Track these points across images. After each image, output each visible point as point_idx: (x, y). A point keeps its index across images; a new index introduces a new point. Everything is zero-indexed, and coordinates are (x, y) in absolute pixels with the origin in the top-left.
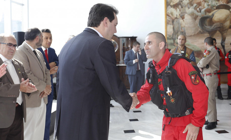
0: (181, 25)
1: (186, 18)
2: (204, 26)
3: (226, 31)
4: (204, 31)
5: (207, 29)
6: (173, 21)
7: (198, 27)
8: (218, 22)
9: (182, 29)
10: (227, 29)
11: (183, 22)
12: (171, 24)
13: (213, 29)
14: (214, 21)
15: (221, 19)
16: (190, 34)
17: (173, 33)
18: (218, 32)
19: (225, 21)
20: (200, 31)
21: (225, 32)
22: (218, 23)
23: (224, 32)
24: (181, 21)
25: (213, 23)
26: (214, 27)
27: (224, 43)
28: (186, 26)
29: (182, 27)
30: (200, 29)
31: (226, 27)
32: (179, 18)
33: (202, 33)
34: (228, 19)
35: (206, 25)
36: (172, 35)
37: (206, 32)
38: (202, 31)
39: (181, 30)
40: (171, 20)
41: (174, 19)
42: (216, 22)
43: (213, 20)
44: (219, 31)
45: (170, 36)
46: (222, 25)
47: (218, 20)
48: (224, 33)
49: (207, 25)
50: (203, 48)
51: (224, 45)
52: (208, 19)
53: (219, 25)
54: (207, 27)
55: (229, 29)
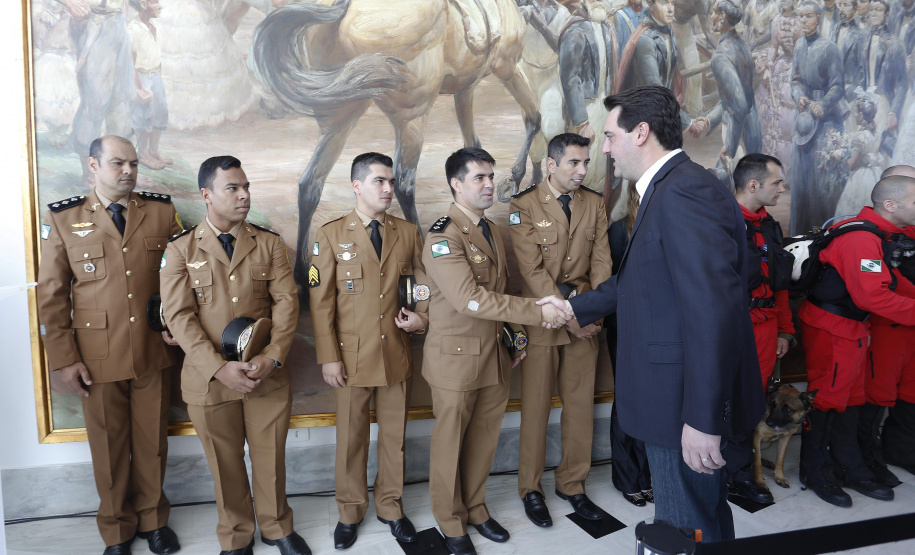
0: (135, 55)
1: (164, 14)
2: (287, 71)
4: (290, 102)
5: (304, 91)
6: (78, 30)
7: (251, 73)
8: (376, 47)
9: (140, 86)
10: (430, 97)
11: (147, 38)
12: (62, 50)
13: (345, 93)
14: (349, 41)
15: (390, 32)
16: (200, 121)
17: (83, 106)
18: (373, 110)
19: (415, 45)
20: (262, 103)
21: (416, 110)
22: (376, 58)
23: (408, 112)
24: (135, 29)
25: (346, 57)
26: (347, 82)
27: (409, 178)
28: (170, 63)
29: (140, 71)
30: (259, 90)
31: (421, 83)
32: (120, 13)
33: (272, 115)
34: (430, 35)
35: (300, 66)
36: (70, 121)
37: (297, 106)
38: (272, 101)
39: (134, 91)
40: (65, 24)
41: (86, 17)
42: (360, 49)
43: (342, 37)
44: (382, 105)
45: (57, 129)
46: (395, 71)
47: (375, 38)
48: (413, 117)
49: (307, 62)
50: (279, 209)
51: (408, 189)
52: (313, 30)
53: (383, 69)
54: (308, 80)
55: (441, 93)
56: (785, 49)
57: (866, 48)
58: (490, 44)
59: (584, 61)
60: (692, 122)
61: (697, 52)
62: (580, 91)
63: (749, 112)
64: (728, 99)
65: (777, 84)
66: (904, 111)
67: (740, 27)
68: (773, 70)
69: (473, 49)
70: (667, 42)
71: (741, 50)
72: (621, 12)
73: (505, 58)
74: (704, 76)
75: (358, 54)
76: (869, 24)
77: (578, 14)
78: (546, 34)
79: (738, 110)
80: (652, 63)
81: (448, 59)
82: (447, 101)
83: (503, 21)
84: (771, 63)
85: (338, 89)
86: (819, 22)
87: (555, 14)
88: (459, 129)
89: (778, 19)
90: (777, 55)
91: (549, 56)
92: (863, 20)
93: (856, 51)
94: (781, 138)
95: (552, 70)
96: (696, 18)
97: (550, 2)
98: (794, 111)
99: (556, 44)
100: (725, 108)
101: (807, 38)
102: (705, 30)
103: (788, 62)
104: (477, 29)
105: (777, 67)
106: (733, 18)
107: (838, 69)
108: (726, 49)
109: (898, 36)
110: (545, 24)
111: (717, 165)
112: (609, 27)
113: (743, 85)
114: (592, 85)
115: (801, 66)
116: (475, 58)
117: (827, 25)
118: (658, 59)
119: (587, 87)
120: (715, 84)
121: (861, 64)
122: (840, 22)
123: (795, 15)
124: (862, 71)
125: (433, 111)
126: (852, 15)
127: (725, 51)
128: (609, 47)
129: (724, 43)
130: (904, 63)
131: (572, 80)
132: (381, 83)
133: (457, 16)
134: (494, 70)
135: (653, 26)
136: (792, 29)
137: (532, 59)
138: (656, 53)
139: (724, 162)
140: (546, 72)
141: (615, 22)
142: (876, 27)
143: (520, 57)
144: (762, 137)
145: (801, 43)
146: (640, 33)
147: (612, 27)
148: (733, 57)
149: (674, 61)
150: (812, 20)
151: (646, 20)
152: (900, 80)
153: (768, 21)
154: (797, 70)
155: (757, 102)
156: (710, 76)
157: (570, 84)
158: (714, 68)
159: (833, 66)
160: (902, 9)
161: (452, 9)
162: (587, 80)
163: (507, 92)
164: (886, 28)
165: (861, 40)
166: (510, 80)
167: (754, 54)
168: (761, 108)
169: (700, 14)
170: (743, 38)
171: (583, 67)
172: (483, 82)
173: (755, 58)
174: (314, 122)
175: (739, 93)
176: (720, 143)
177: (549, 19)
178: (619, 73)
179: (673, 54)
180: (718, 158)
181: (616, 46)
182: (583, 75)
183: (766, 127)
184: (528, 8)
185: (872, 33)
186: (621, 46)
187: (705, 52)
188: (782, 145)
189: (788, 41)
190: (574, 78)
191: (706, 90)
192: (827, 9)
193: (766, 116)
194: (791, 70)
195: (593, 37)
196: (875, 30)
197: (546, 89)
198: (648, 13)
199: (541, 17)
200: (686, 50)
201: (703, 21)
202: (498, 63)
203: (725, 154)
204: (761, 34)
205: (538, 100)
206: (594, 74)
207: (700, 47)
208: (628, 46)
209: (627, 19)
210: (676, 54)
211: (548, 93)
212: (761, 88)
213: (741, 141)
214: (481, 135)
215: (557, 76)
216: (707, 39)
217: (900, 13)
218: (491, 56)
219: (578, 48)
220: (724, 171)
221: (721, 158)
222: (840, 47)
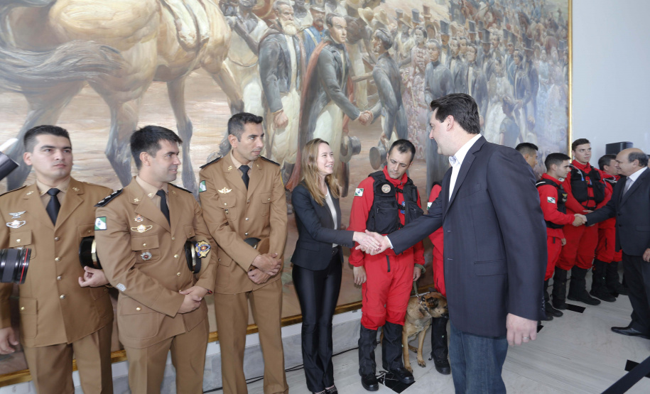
3: (139, 90)
5: (10, 68)
8: (88, 35)
10: (145, 83)
13: (57, 73)
14: (60, 27)
15: (103, 23)
18: (86, 91)
19: (130, 36)
21: (130, 93)
22: (90, 45)
23: (123, 95)
25: (58, 41)
26: (59, 63)
31: (135, 71)
34: (144, 30)
42: (72, 35)
43: (52, 22)
44: (97, 86)
46: (110, 58)
47: (88, 27)
48: (128, 99)
49: (12, 40)
51: (124, 160)
53: (98, 55)
54: (14, 58)
55: (155, 80)
56: (420, 69)
57: (466, 74)
58: (200, 43)
59: (279, 63)
60: (361, 114)
61: (363, 65)
62: (276, 86)
63: (399, 109)
64: (385, 100)
65: (416, 92)
66: (487, 114)
67: (391, 51)
68: (413, 82)
69: (184, 46)
70: (342, 56)
71: (392, 66)
72: (307, 30)
73: (213, 56)
74: (368, 82)
75: (70, 40)
76: (467, 60)
77: (274, 28)
78: (249, 41)
79: (392, 107)
80: (331, 69)
81: (161, 52)
82: (160, 88)
83: (211, 26)
84: (411, 77)
85: (48, 70)
86: (439, 54)
87: (255, 26)
88: (172, 111)
89: (415, 49)
90: (415, 74)
91: (250, 57)
92: (464, 56)
93: (461, 76)
94: (419, 128)
95: (253, 69)
96: (362, 41)
97: (251, 16)
98: (427, 110)
99: (256, 48)
100: (383, 106)
101: (433, 63)
102: (369, 51)
103: (422, 78)
104: (188, 30)
105: (416, 80)
106: (387, 45)
107: (451, 85)
108: (383, 65)
109: (482, 69)
110: (247, 32)
111: (379, 145)
112: (298, 40)
113: (395, 91)
114: (286, 83)
115: (430, 81)
116: (186, 54)
117: (444, 57)
118: (335, 67)
119: (281, 83)
120: (375, 88)
121: (464, 84)
122: (451, 56)
123: (425, 48)
124: (464, 88)
125: (147, 95)
126: (458, 53)
127: (382, 66)
128: (299, 55)
129: (381, 60)
130: (486, 85)
131: (270, 77)
132: (95, 68)
133: (170, 18)
134: (204, 65)
135: (331, 43)
136: (424, 57)
137: (237, 59)
138: (334, 63)
139: (383, 142)
140: (248, 70)
141: (303, 37)
142: (471, 62)
143: (226, 56)
144: (407, 126)
145: (429, 66)
146: (321, 47)
147: (301, 41)
148: (387, 71)
149: (347, 70)
150: (435, 52)
151: (326, 38)
152: (484, 96)
153: (409, 49)
154: (428, 83)
155: (404, 103)
156: (372, 83)
157: (268, 80)
158: (375, 77)
159: (448, 84)
160: (484, 53)
161: (165, 11)
162: (281, 78)
163: (214, 83)
164: (476, 64)
165: (463, 69)
166: (217, 73)
167: (401, 70)
168: (407, 107)
169: (365, 38)
170: (394, 59)
171: (278, 68)
172: (194, 74)
173: (402, 73)
174: (22, 98)
175: (392, 96)
176: (380, 129)
177: (251, 28)
178: (306, 75)
179: (346, 64)
180: (379, 140)
181: (304, 54)
182: (278, 74)
183: (410, 120)
184: (233, 19)
185: (469, 65)
186: (308, 54)
187: (369, 65)
188: (420, 132)
189: (422, 64)
190: (271, 76)
191: (370, 92)
192: (444, 47)
193: (409, 112)
194: (423, 85)
195: (286, 46)
196: (470, 64)
197: (248, 83)
198: (327, 33)
199: (244, 26)
200: (355, 62)
201: (367, 44)
202: (207, 60)
203: (384, 137)
204: (405, 57)
205: (242, 91)
206: (287, 74)
207: (365, 62)
208: (313, 56)
209: (312, 36)
210: (348, 65)
211: (250, 86)
212: (406, 94)
213: (394, 128)
214: (192, 116)
215: (257, 73)
216: (370, 57)
217: (482, 56)
218: (201, 53)
219: (274, 53)
220: (383, 149)
221: (381, 140)
222: (452, 72)
